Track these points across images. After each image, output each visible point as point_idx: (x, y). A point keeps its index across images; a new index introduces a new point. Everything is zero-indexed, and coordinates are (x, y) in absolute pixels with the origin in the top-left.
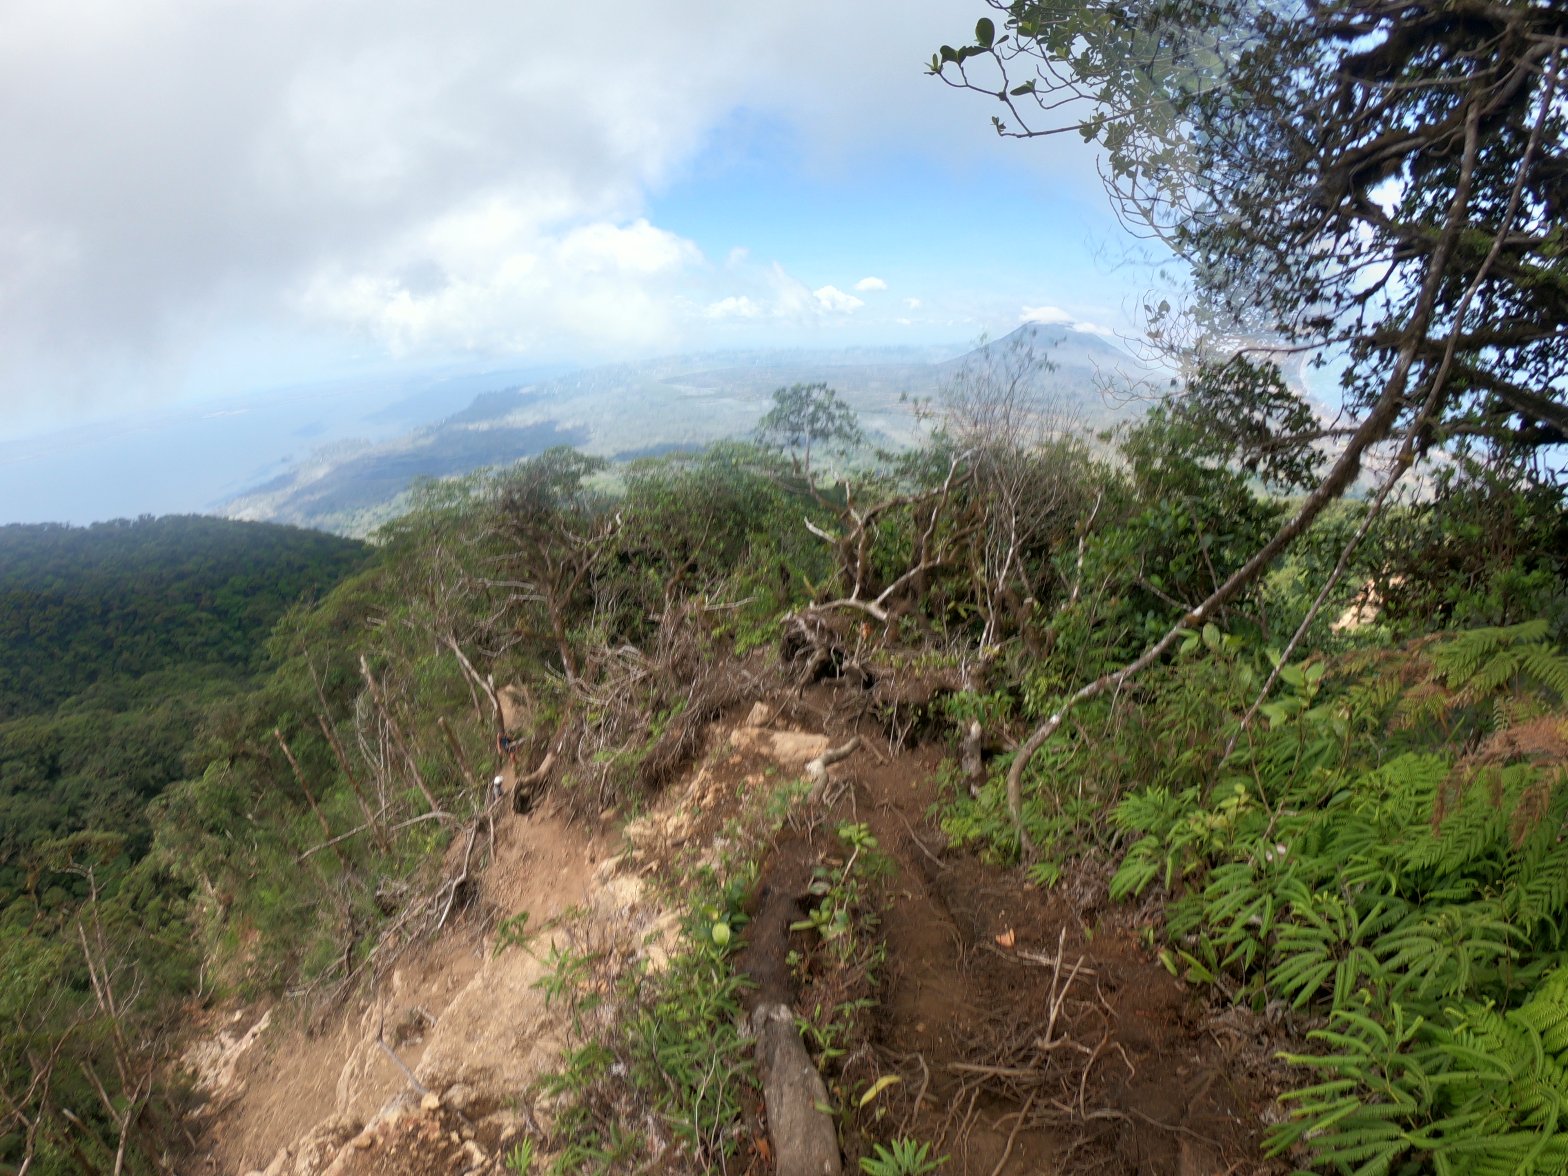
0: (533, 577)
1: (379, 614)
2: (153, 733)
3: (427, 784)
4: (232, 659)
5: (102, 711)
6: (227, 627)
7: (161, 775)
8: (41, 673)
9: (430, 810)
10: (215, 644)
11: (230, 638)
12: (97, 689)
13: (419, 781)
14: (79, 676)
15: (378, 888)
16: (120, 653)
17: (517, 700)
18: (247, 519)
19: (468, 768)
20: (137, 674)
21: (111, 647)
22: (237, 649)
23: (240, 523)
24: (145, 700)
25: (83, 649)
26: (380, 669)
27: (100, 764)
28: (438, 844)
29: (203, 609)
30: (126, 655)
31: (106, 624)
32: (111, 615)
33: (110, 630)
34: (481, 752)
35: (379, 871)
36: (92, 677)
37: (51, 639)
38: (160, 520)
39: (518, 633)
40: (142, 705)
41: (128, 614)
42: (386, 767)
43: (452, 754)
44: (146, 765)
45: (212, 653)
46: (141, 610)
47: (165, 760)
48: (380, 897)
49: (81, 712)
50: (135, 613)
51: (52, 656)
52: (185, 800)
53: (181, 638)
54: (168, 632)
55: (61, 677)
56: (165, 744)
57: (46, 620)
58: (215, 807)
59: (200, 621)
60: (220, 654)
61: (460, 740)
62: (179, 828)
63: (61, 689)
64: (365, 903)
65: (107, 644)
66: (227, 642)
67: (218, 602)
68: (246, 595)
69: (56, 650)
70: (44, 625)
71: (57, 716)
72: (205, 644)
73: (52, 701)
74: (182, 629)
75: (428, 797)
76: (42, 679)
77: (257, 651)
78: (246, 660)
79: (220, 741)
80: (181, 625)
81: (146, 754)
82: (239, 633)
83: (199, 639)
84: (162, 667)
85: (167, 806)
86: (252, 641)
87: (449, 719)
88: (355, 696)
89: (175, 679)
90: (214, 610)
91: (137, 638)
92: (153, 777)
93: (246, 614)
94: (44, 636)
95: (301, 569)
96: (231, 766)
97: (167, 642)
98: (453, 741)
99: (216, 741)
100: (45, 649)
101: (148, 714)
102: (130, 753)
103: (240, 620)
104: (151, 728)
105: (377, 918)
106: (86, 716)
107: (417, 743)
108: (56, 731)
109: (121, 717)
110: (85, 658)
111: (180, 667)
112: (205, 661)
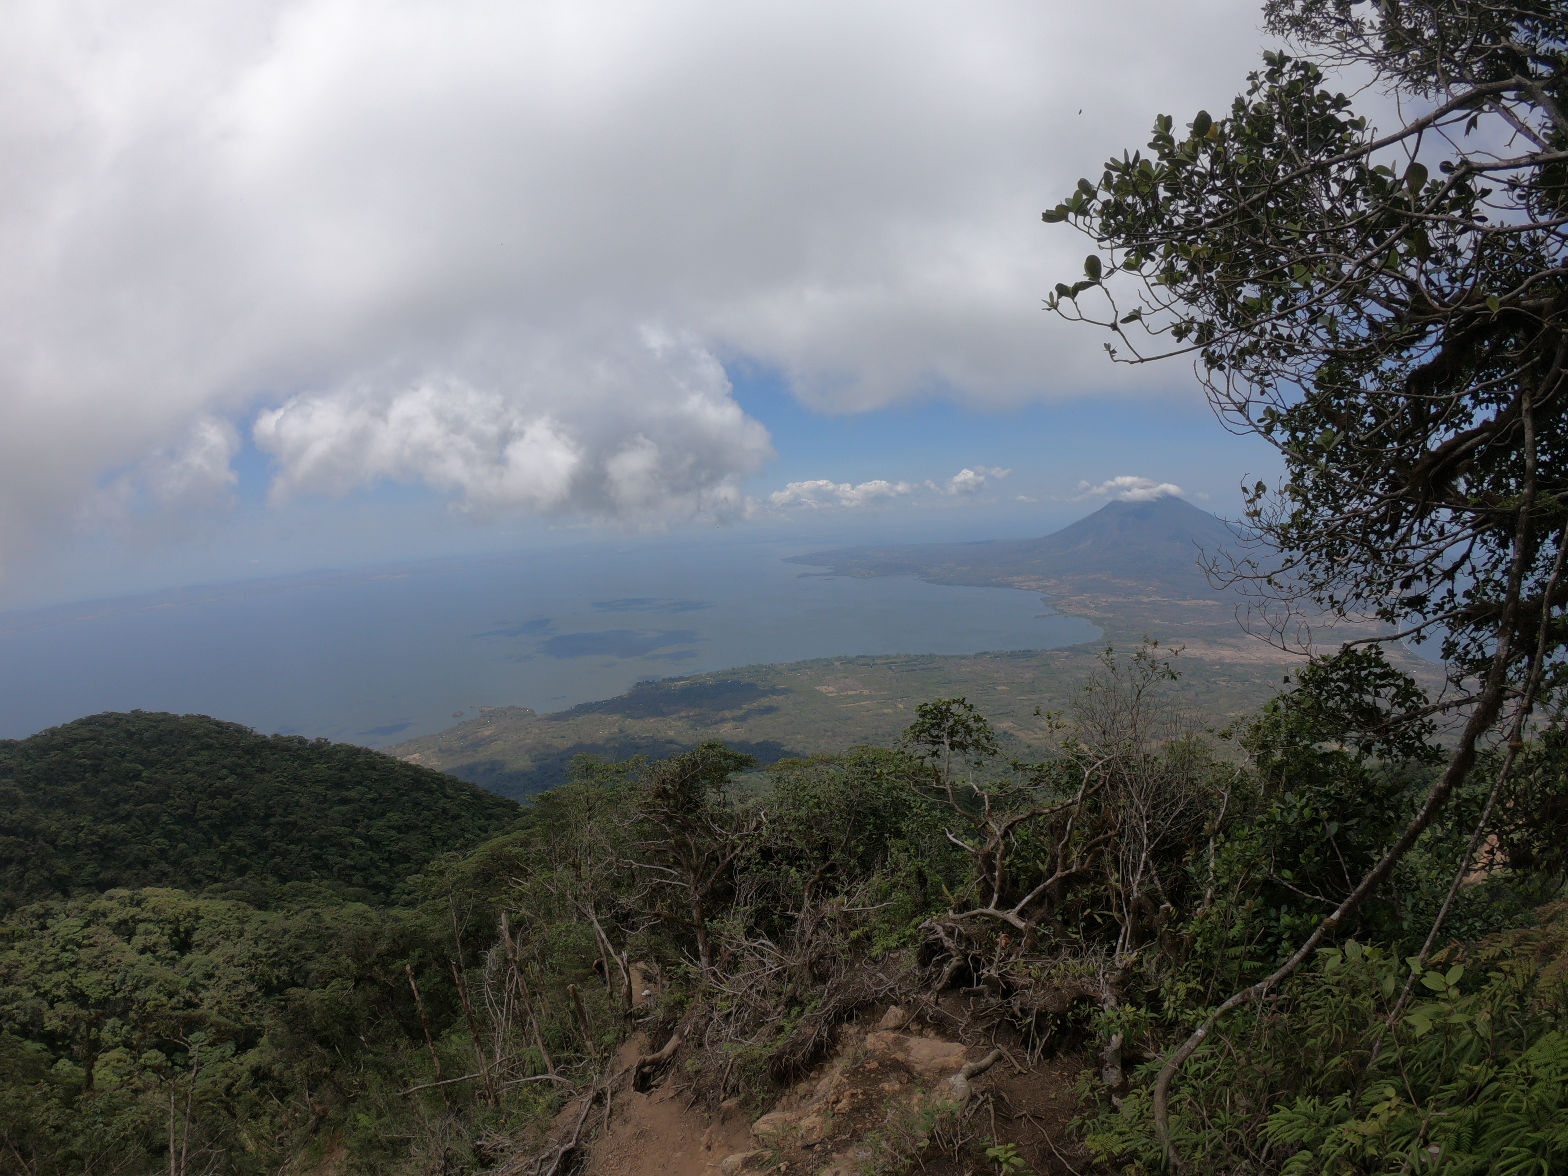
0: (677, 863)
1: (524, 873)
2: (287, 937)
3: (547, 1046)
4: (377, 887)
5: (244, 904)
6: (376, 857)
7: (285, 977)
8: (196, 854)
9: (545, 1071)
10: (362, 870)
11: (378, 868)
12: (245, 882)
13: (539, 1041)
14: (230, 867)
15: (479, 1137)
16: (272, 856)
17: (648, 978)
18: (413, 763)
19: (590, 1037)
20: (284, 880)
21: (266, 849)
22: (382, 879)
23: (406, 766)
24: (286, 904)
25: (240, 843)
26: (517, 927)
27: (231, 952)
28: (549, 1107)
29: (358, 836)
30: (278, 859)
31: (266, 826)
32: (273, 820)
33: (269, 833)
34: (605, 1023)
35: (483, 1121)
36: (241, 871)
37: (213, 826)
38: (334, 747)
39: (658, 916)
40: (282, 908)
41: (288, 823)
42: (507, 1020)
43: (576, 1021)
44: (273, 965)
45: (358, 877)
46: (301, 822)
47: (292, 964)
48: (480, 1146)
49: (224, 899)
50: (294, 824)
51: (210, 841)
52: (303, 1006)
53: (332, 857)
54: (321, 848)
55: (213, 862)
56: (296, 950)
57: (211, 808)
58: (330, 1021)
59: (353, 845)
60: (366, 880)
61: (586, 1007)
62: (292, 1031)
63: (211, 873)
64: (463, 1150)
65: (262, 845)
66: (374, 870)
67: (373, 832)
68: (400, 832)
69: (215, 838)
70: (209, 812)
71: (201, 896)
72: (353, 867)
73: (200, 881)
74: (334, 849)
75: (546, 1058)
76: (196, 859)
77: (400, 885)
78: (388, 891)
79: (349, 961)
80: (334, 845)
81: (275, 954)
82: (387, 865)
83: (348, 862)
84: (308, 879)
85: (284, 1008)
86: (398, 875)
87: (579, 987)
88: (488, 948)
89: (319, 892)
90: (366, 838)
91: (292, 846)
92: (278, 977)
93: (396, 848)
94: (207, 822)
95: (455, 818)
96: (355, 987)
97: (318, 857)
98: (580, 1008)
99: (346, 961)
100: (205, 834)
101: (287, 918)
102: (260, 950)
103: (390, 852)
104: (286, 931)
105: (473, 1167)
106: (228, 904)
107: (543, 1004)
108: (197, 909)
109: (262, 915)
110: (240, 852)
111: (325, 882)
112: (351, 884)
